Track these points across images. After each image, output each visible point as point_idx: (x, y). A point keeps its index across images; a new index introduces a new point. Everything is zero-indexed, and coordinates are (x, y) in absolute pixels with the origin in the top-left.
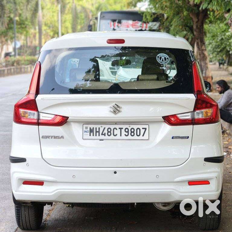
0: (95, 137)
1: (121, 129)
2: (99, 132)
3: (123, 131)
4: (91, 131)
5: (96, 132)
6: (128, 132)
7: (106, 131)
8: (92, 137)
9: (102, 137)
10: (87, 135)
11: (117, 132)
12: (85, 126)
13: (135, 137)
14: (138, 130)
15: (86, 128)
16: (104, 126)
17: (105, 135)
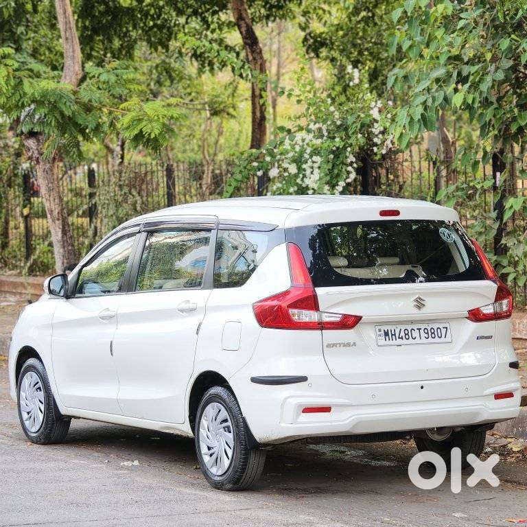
0: (391, 342)
1: (419, 329)
2: (395, 335)
3: (422, 331)
4: (386, 334)
5: (392, 335)
6: (428, 333)
7: (402, 334)
8: (388, 342)
9: (399, 341)
10: (382, 341)
11: (415, 334)
12: (378, 328)
13: (437, 339)
14: (439, 330)
15: (380, 330)
16: (399, 327)
17: (402, 338)
